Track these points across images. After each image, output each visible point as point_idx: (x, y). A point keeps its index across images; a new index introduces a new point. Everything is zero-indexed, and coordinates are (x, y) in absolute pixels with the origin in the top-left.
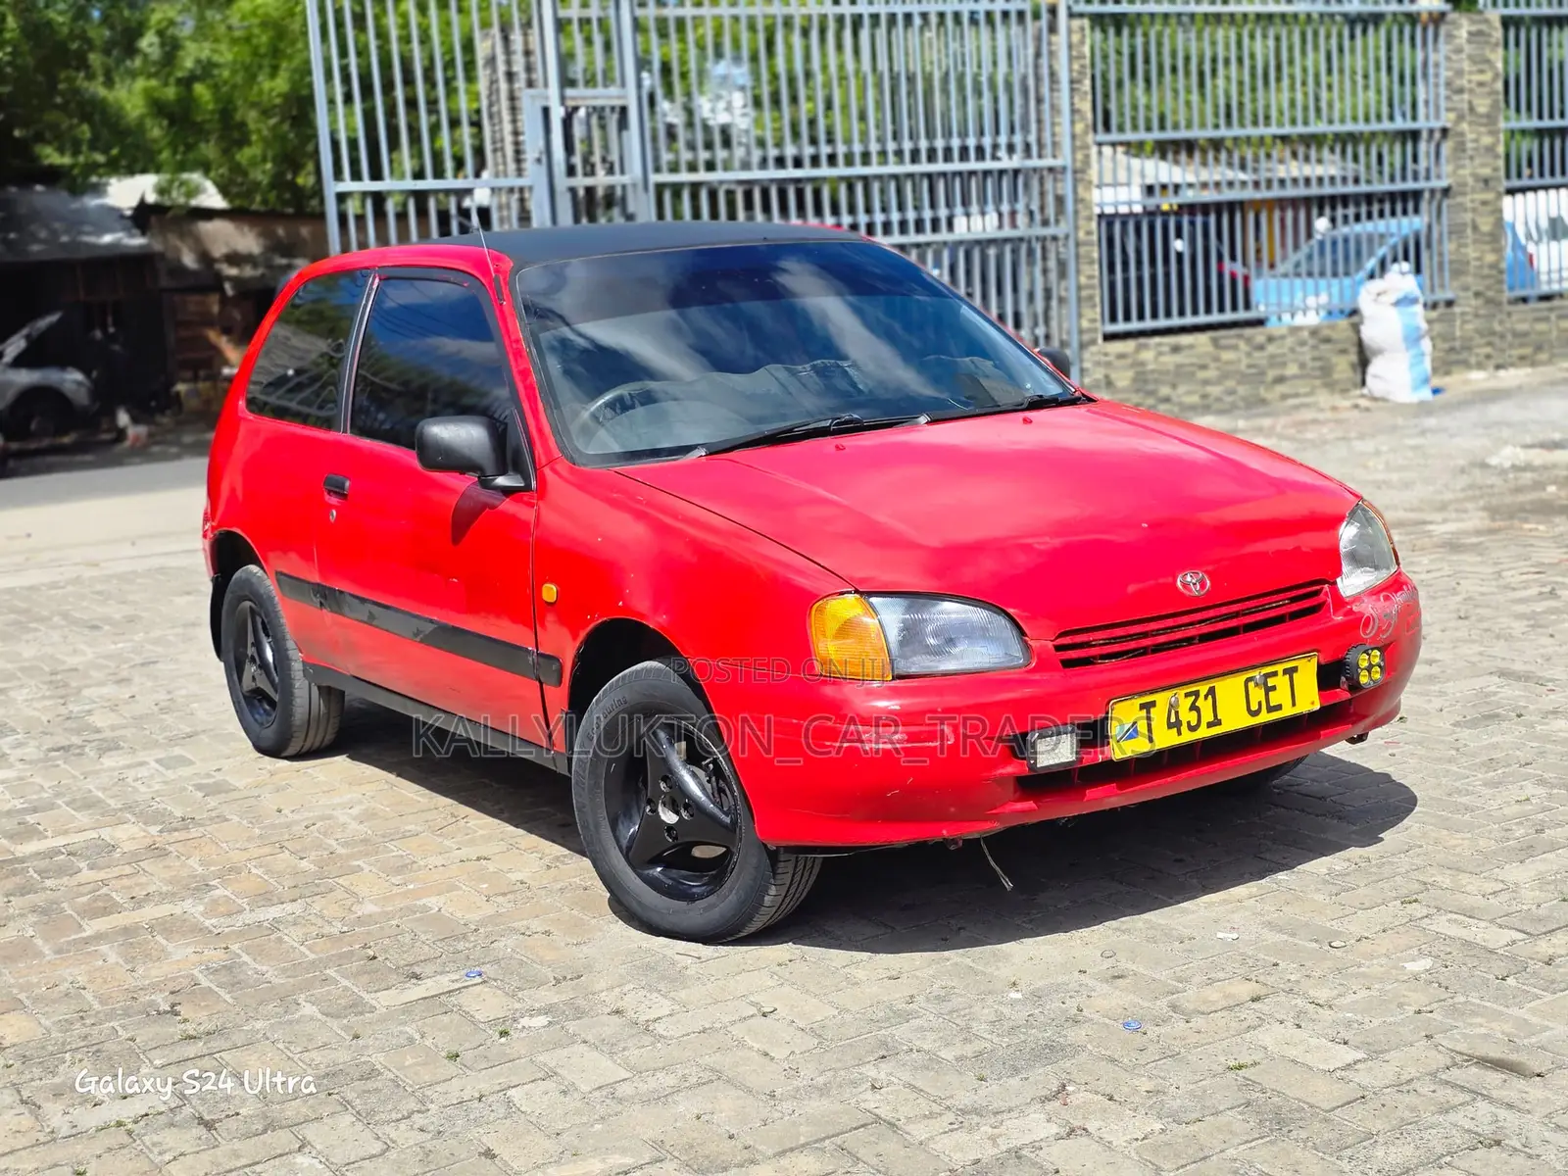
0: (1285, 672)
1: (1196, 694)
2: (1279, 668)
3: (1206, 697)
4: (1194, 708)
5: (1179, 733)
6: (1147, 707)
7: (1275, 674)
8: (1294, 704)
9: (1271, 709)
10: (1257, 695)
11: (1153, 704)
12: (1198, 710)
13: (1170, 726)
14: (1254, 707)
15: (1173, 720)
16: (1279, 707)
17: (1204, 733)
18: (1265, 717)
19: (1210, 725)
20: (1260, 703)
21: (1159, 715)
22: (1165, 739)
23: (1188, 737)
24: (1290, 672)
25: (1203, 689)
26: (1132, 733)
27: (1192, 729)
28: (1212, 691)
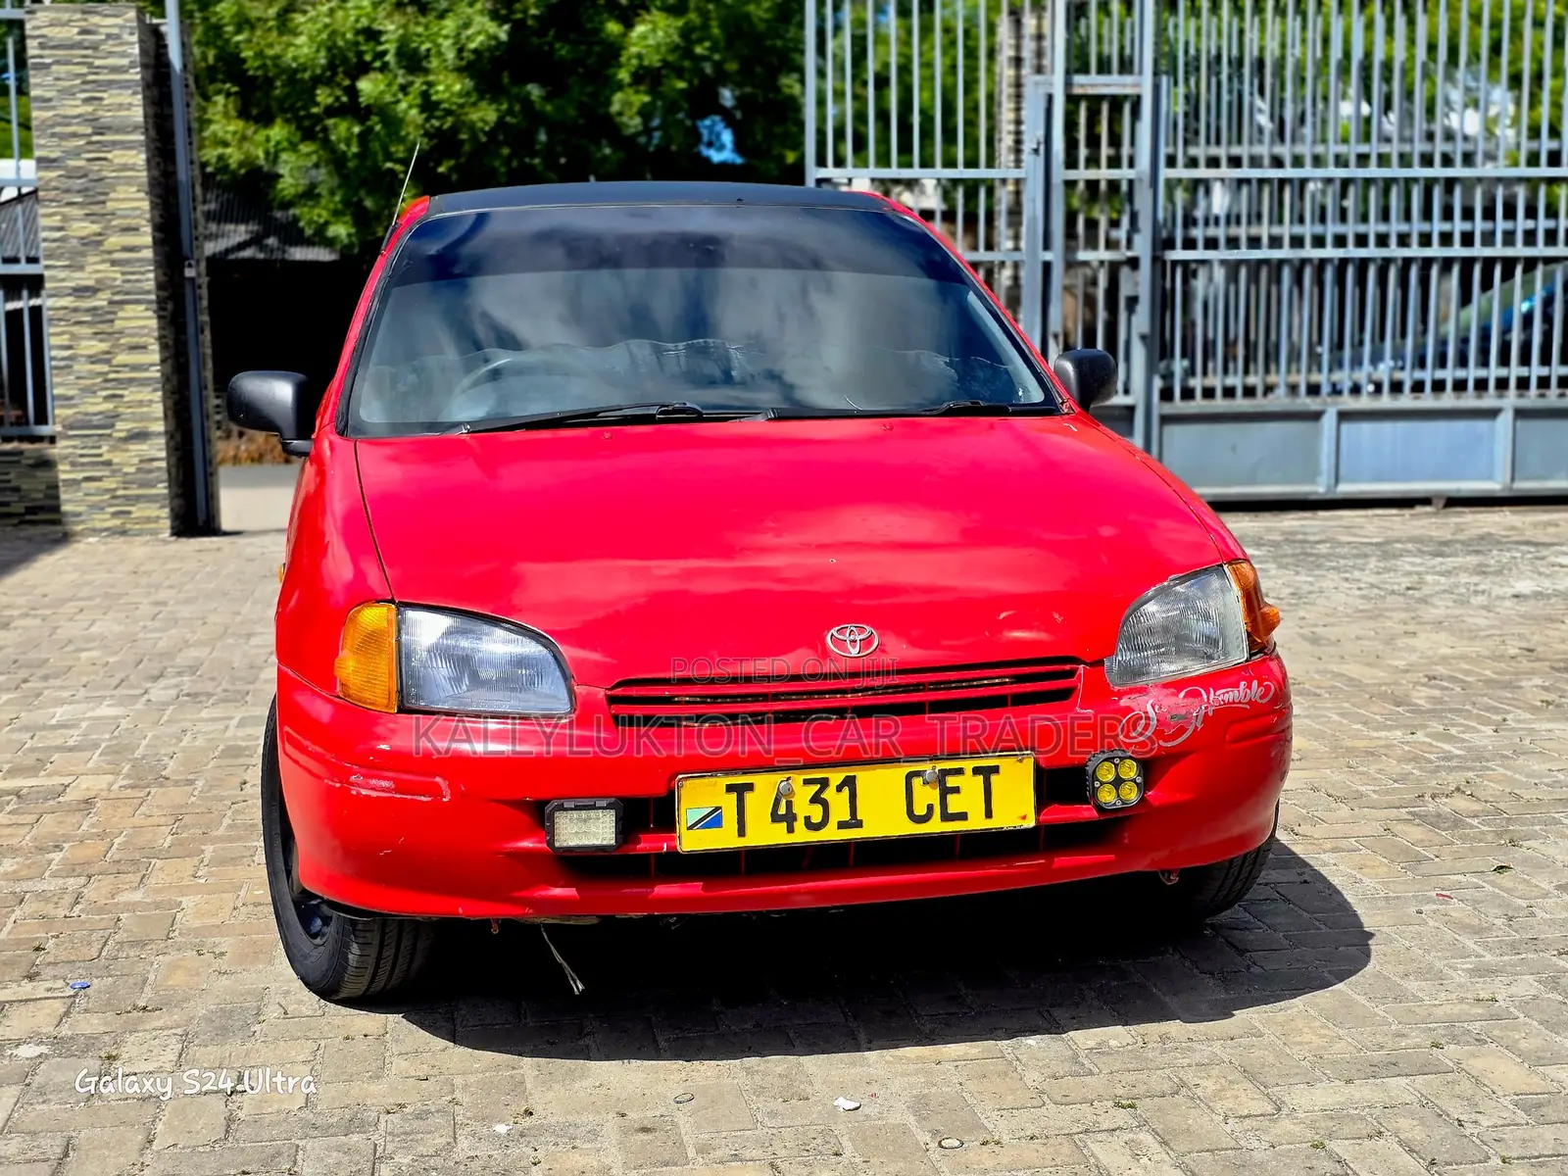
0: (977, 771)
1: (824, 783)
2: (968, 765)
3: (839, 789)
4: (816, 799)
5: (790, 830)
6: (740, 791)
7: (959, 772)
8: (989, 814)
9: (947, 817)
10: (926, 796)
11: (750, 787)
12: (825, 804)
13: (775, 818)
14: (920, 810)
15: (782, 811)
16: (963, 816)
17: (831, 834)
18: (936, 826)
19: (842, 825)
20: (930, 808)
21: (759, 803)
22: (765, 834)
23: (802, 836)
24: (987, 773)
25: (836, 777)
26: (713, 820)
27: (810, 825)
28: (850, 783)
